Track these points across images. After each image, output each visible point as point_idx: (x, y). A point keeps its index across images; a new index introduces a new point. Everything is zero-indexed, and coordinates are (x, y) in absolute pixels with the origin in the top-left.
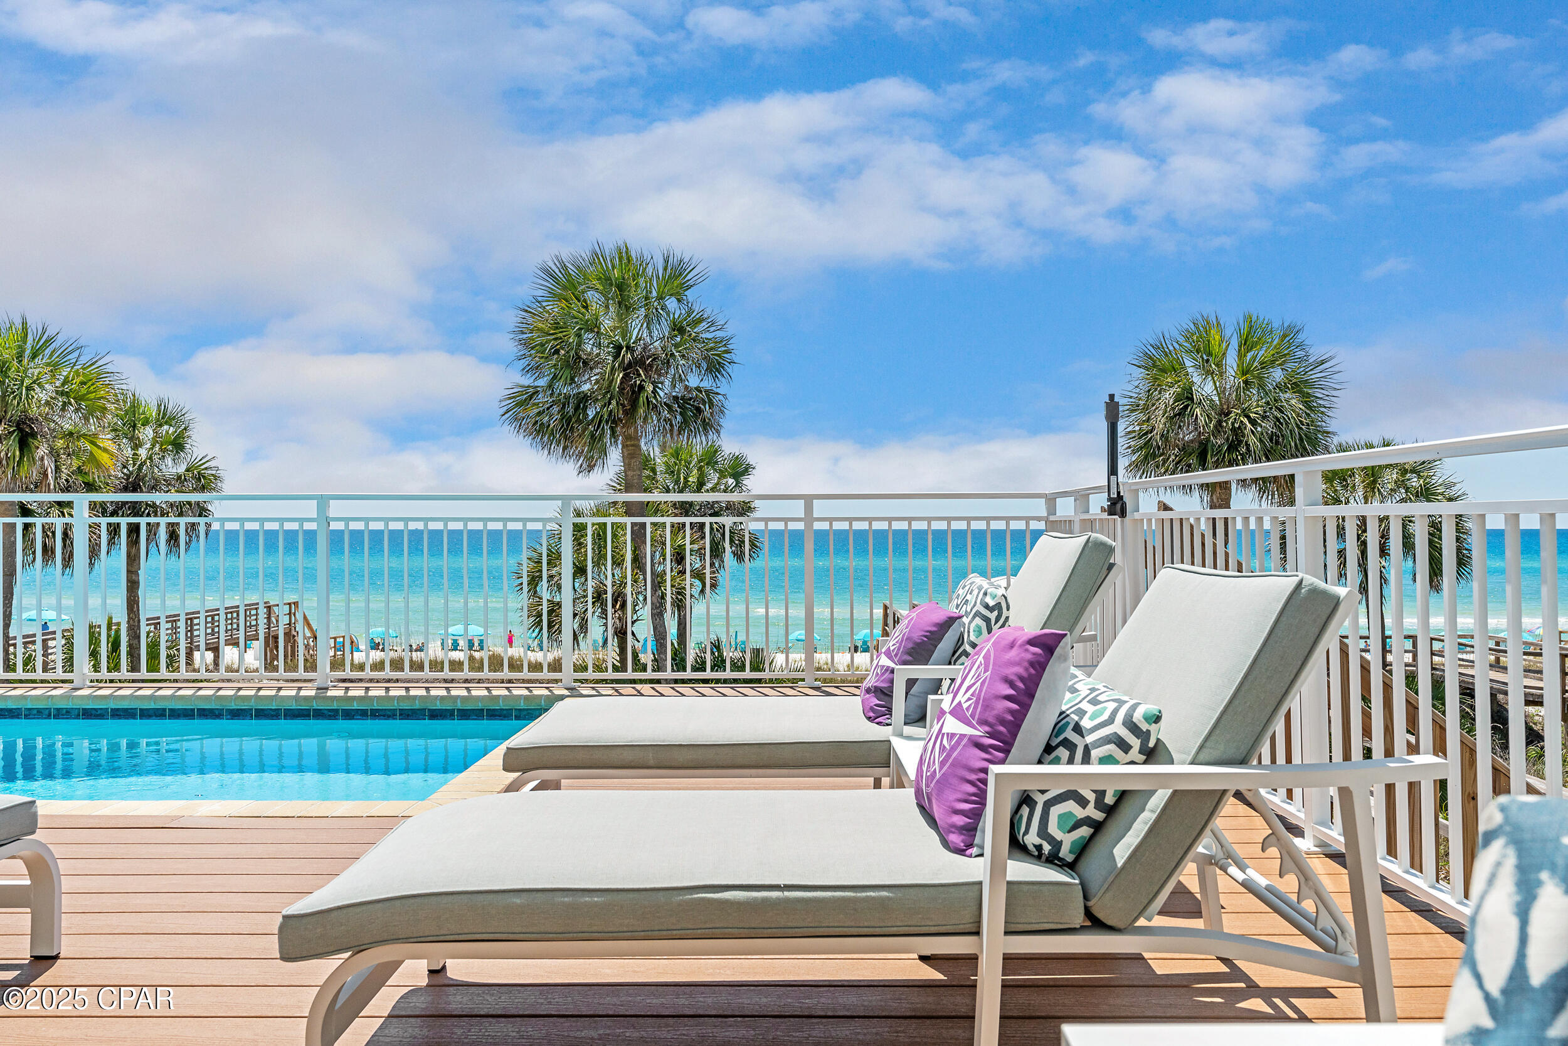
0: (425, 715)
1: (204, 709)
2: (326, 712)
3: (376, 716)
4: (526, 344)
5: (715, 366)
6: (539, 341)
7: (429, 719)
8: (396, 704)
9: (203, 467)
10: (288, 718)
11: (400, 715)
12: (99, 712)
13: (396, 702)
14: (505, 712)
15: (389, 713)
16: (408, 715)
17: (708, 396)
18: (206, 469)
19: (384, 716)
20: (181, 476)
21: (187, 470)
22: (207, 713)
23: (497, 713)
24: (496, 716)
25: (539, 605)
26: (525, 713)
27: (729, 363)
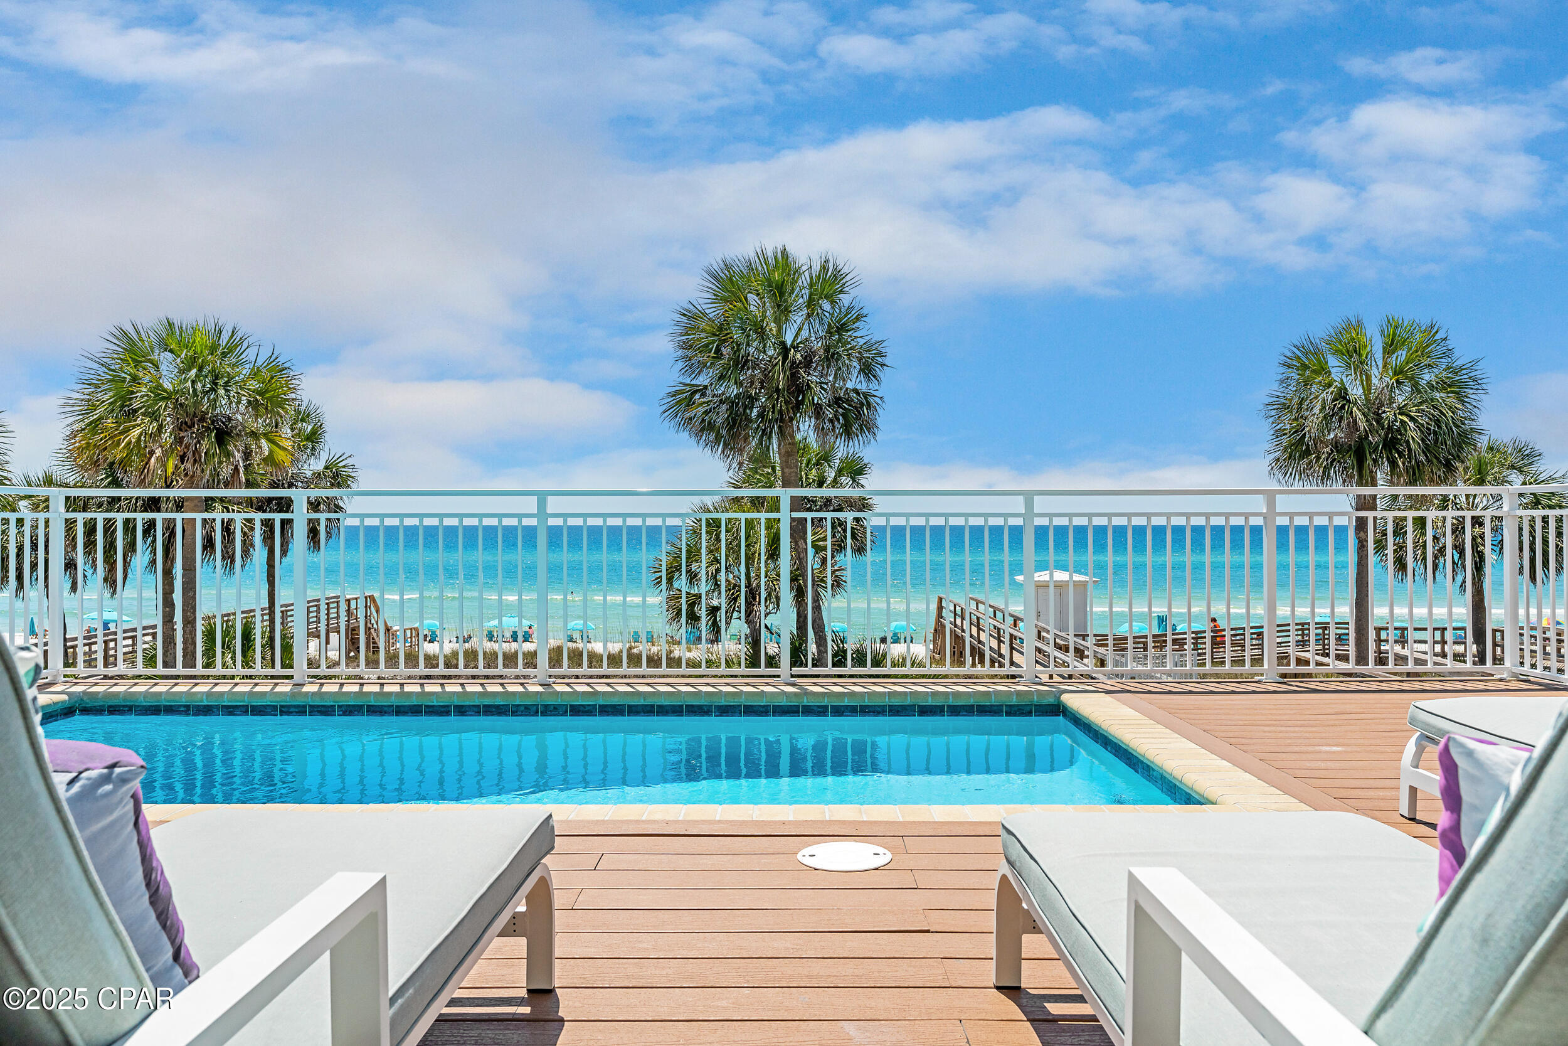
0: (915, 711)
2: (815, 708)
3: (866, 712)
4: (685, 346)
5: (867, 370)
6: (705, 341)
7: (919, 715)
8: (887, 700)
9: (340, 465)
10: (777, 714)
11: (890, 711)
12: (587, 708)
13: (887, 697)
14: (995, 708)
15: (879, 709)
16: (898, 711)
17: (866, 398)
18: (344, 467)
19: (874, 712)
20: (319, 474)
21: (326, 468)
22: (696, 709)
23: (987, 709)
24: (986, 712)
25: (678, 598)
26: (1016, 709)
27: (881, 365)
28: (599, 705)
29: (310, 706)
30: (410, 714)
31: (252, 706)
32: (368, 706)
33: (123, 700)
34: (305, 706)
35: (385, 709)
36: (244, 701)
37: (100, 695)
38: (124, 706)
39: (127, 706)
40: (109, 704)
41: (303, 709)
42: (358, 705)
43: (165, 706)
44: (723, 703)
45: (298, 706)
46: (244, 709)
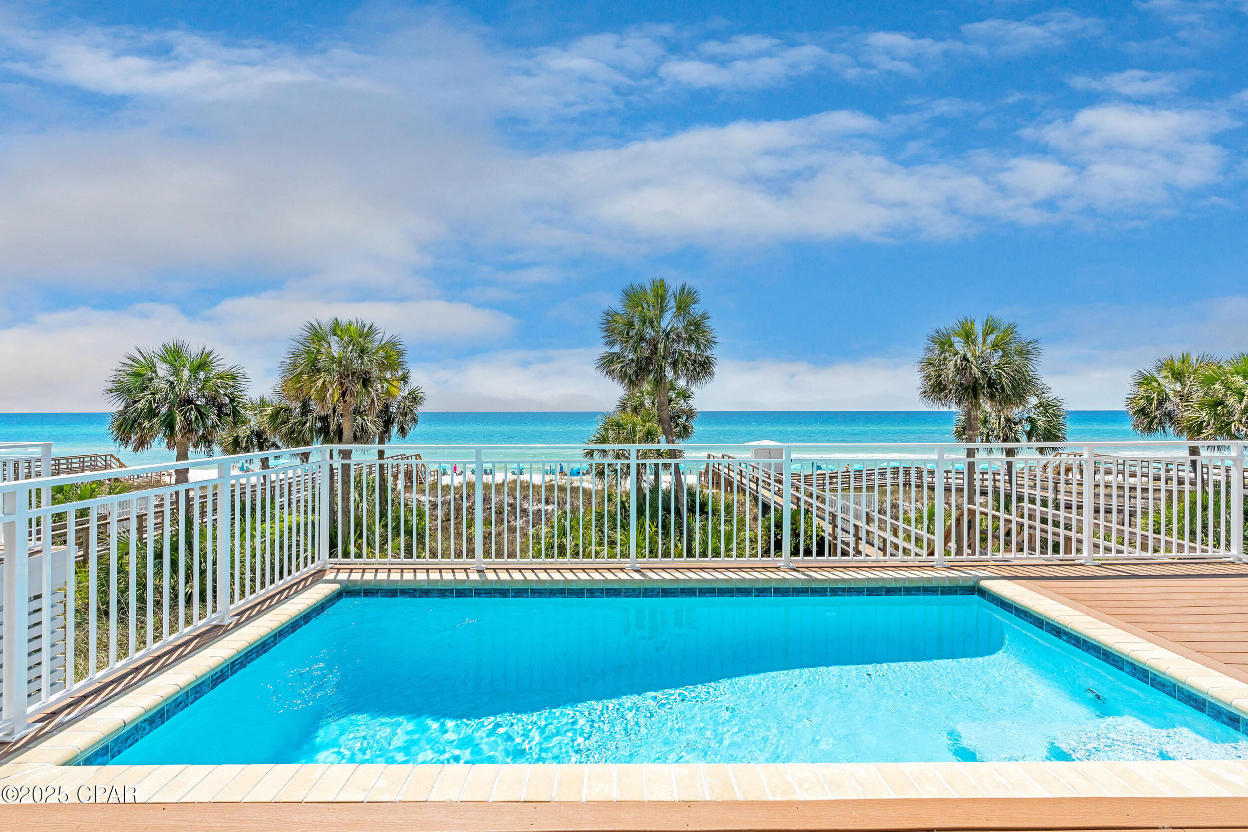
1: (740, 588)
2: (819, 590)
7: (886, 595)
14: (934, 589)
15: (859, 590)
26: (947, 589)
28: (681, 588)
29: (494, 589)
30: (558, 595)
31: (456, 589)
32: (531, 589)
33: (374, 586)
34: (490, 589)
35: (542, 591)
36: (451, 586)
37: (359, 583)
38: (374, 589)
39: (376, 589)
40: (364, 588)
41: (489, 591)
42: (525, 589)
43: (400, 589)
44: (760, 586)
45: (486, 589)
46: (451, 591)
